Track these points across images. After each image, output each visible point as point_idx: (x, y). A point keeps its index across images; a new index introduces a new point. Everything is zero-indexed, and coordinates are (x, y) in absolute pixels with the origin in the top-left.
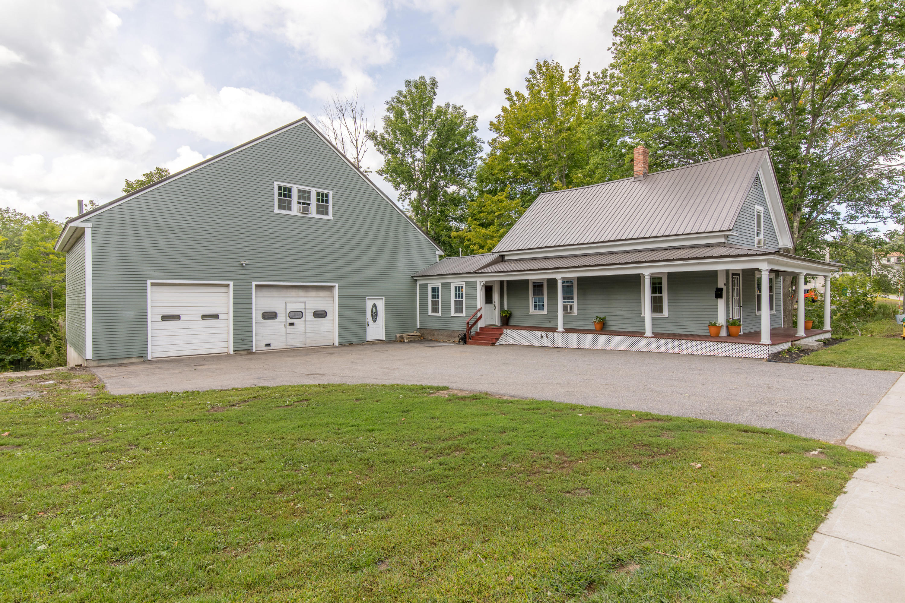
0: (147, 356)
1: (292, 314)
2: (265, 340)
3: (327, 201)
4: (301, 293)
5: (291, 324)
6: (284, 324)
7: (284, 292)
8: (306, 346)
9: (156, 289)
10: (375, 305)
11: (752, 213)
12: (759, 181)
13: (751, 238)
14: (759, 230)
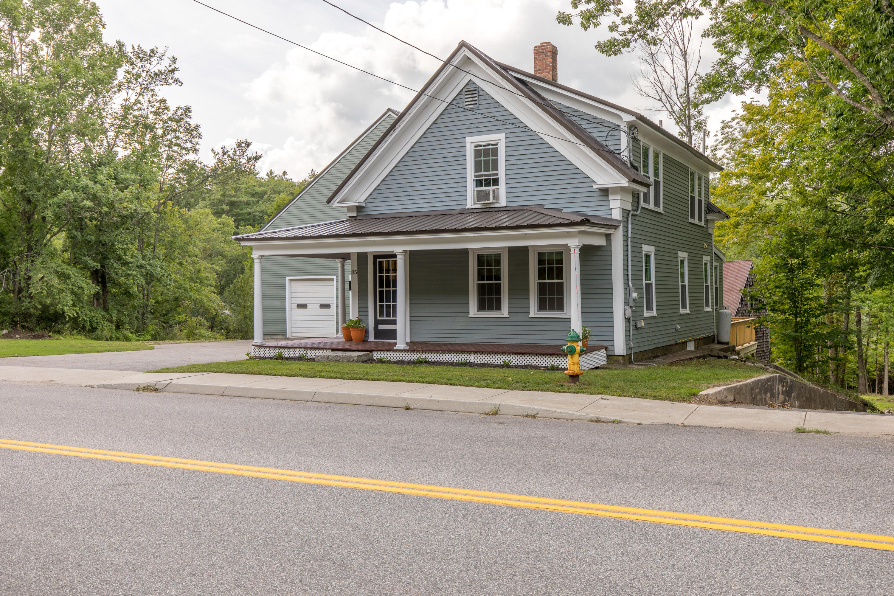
0: (286, 334)
9: (294, 283)
11: (452, 155)
12: (481, 93)
13: (448, 195)
14: (489, 175)
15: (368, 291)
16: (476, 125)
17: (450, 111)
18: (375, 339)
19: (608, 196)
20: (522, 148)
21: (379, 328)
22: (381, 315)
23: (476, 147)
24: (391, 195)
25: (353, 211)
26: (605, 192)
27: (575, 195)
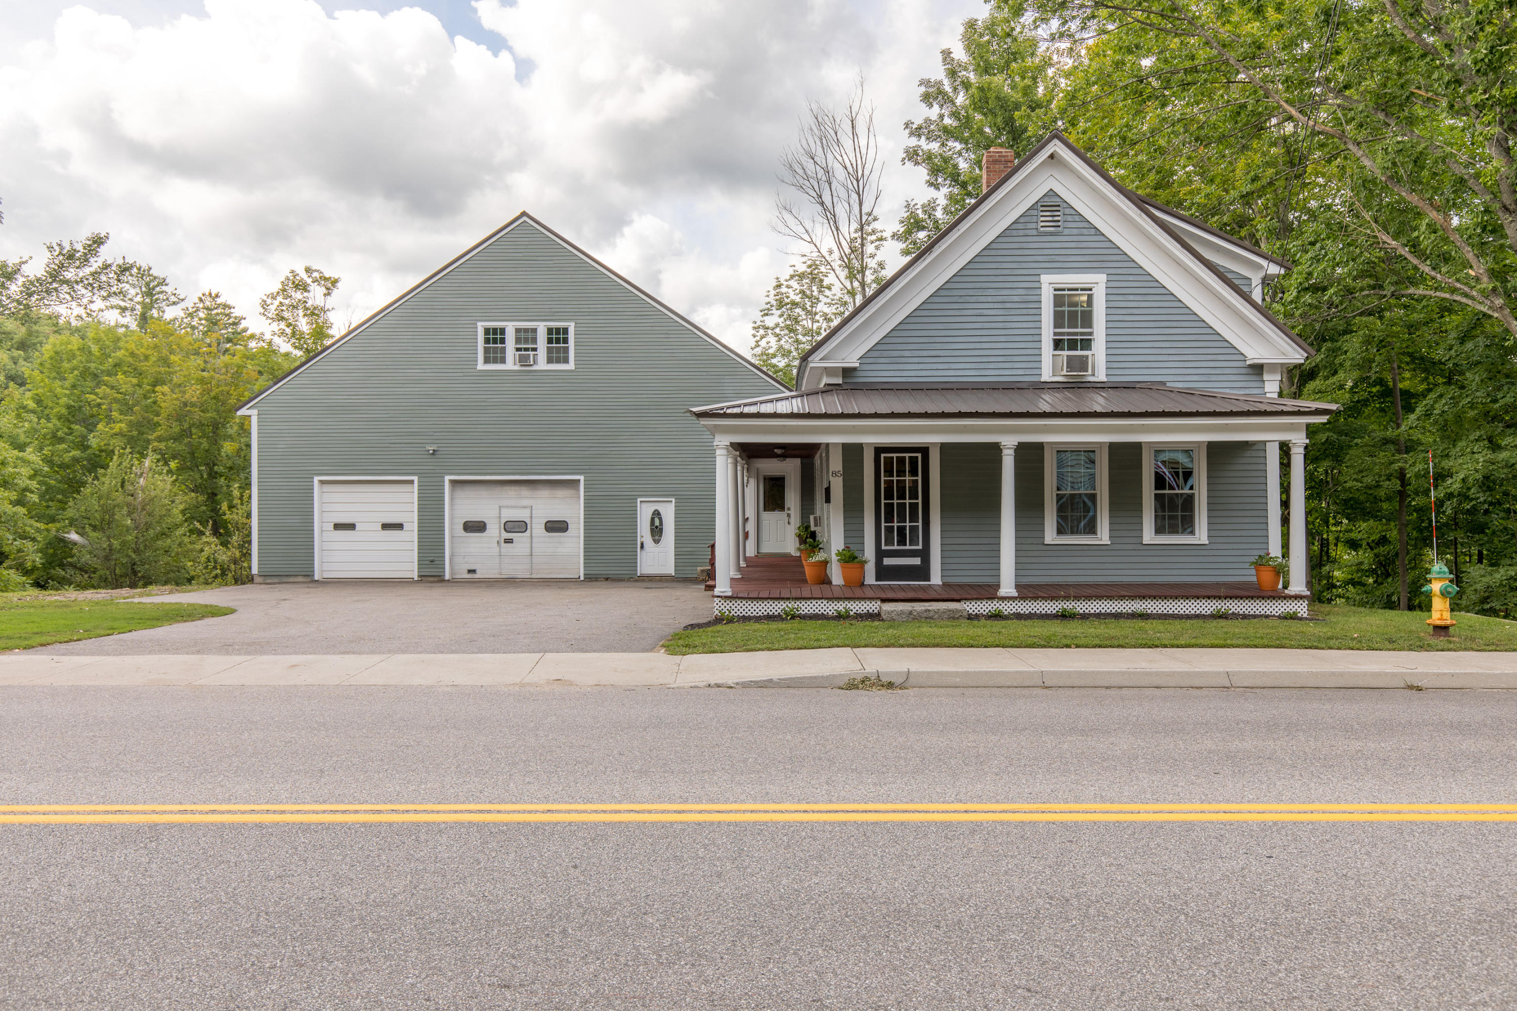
0: (313, 575)
1: (509, 525)
2: (467, 563)
3: (566, 341)
4: (525, 491)
5: (509, 541)
6: (496, 540)
7: (498, 491)
8: (533, 576)
9: (326, 488)
10: (657, 514)
11: (1016, 299)
12: (1068, 211)
13: (1009, 359)
14: (1076, 334)
15: (863, 504)
16: (1057, 258)
17: (1014, 233)
18: (876, 580)
19: (1262, 374)
20: (1131, 298)
21: (885, 563)
22: (889, 542)
23: (1055, 290)
24: (907, 354)
25: (837, 376)
26: (1258, 369)
27: (1213, 372)
